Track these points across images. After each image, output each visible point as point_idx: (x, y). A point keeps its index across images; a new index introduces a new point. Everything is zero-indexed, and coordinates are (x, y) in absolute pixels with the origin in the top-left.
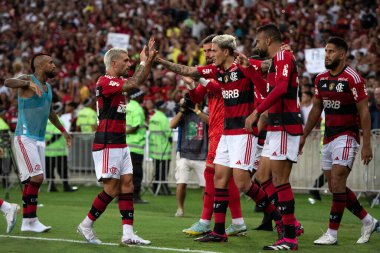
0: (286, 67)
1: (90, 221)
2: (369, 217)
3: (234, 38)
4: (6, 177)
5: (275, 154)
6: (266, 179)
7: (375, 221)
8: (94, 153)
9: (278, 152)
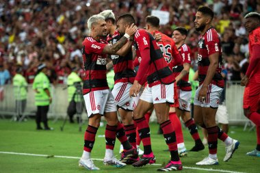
0: (144, 39)
1: (87, 153)
2: (229, 139)
3: (111, 11)
4: (79, 116)
5: (157, 99)
6: (141, 116)
7: (235, 141)
8: (84, 96)
9: (160, 98)
